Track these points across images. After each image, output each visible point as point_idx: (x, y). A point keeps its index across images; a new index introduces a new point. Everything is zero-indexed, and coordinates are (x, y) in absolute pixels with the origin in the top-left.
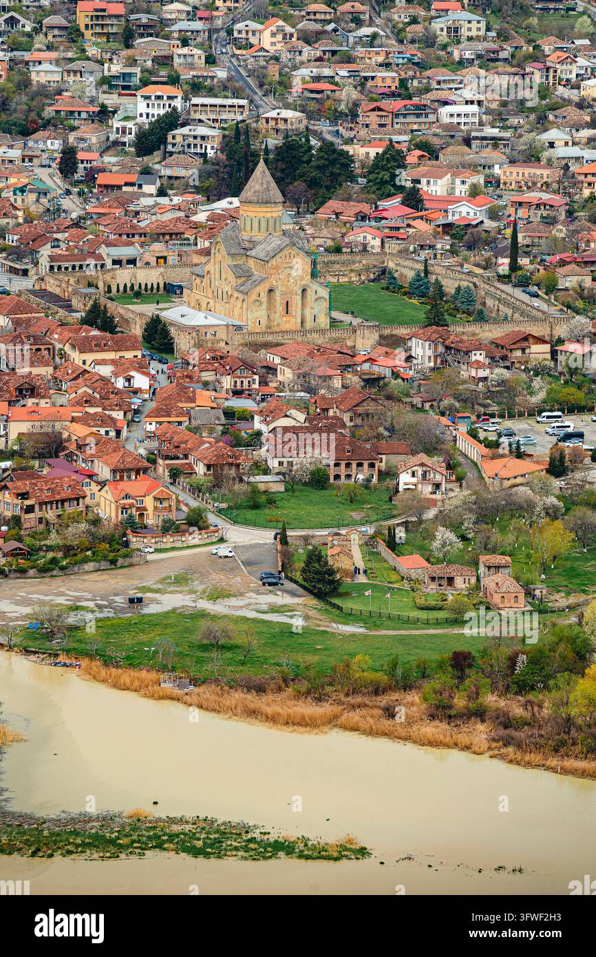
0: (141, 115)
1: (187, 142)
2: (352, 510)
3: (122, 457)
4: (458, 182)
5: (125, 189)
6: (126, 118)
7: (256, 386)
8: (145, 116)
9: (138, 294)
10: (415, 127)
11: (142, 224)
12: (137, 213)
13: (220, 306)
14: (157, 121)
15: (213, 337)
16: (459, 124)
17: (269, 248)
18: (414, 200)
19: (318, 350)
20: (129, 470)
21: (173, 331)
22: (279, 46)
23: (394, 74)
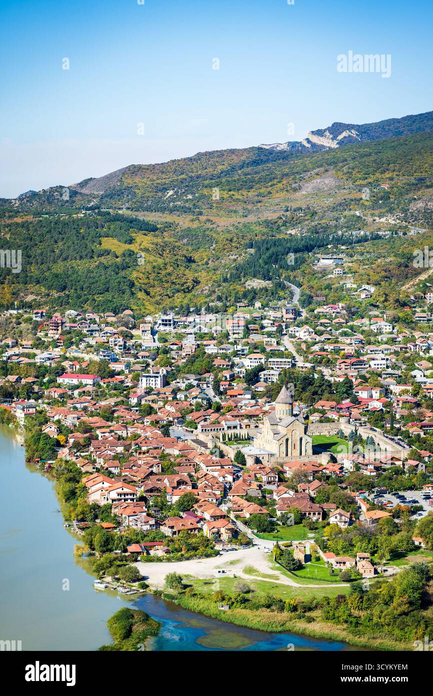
1: (266, 377)
2: (309, 533)
4: (374, 392)
5: (238, 396)
6: (242, 367)
7: (277, 480)
8: (249, 366)
9: (236, 441)
10: (360, 370)
11: (242, 411)
12: (241, 407)
13: (268, 446)
14: (255, 368)
15: (262, 459)
16: (378, 368)
17: (287, 422)
18: (356, 401)
19: (304, 464)
20: (217, 516)
21: (246, 456)
22: (307, 337)
23: (353, 348)
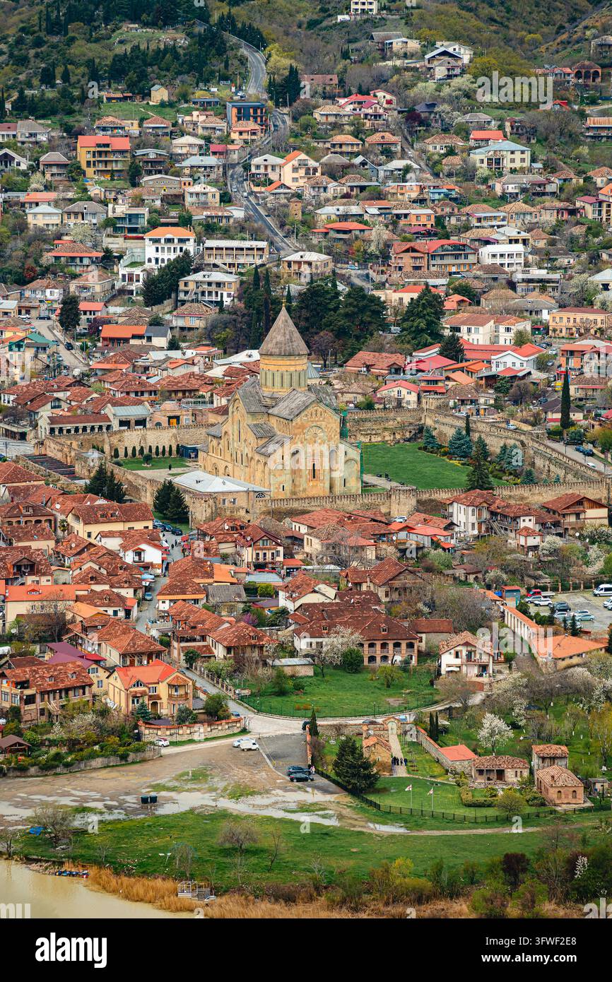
0: (150, 260)
1: (201, 289)
2: (390, 696)
3: (133, 639)
4: (502, 329)
5: (132, 342)
6: (133, 264)
7: (281, 558)
8: (153, 261)
9: (148, 459)
10: (454, 269)
11: (152, 381)
12: (146, 368)
13: (240, 471)
14: (168, 267)
15: (231, 505)
16: (502, 265)
17: (293, 406)
18: (453, 350)
19: (349, 518)
20: (140, 654)
21: (187, 499)
22: (301, 182)
23: (430, 211)
